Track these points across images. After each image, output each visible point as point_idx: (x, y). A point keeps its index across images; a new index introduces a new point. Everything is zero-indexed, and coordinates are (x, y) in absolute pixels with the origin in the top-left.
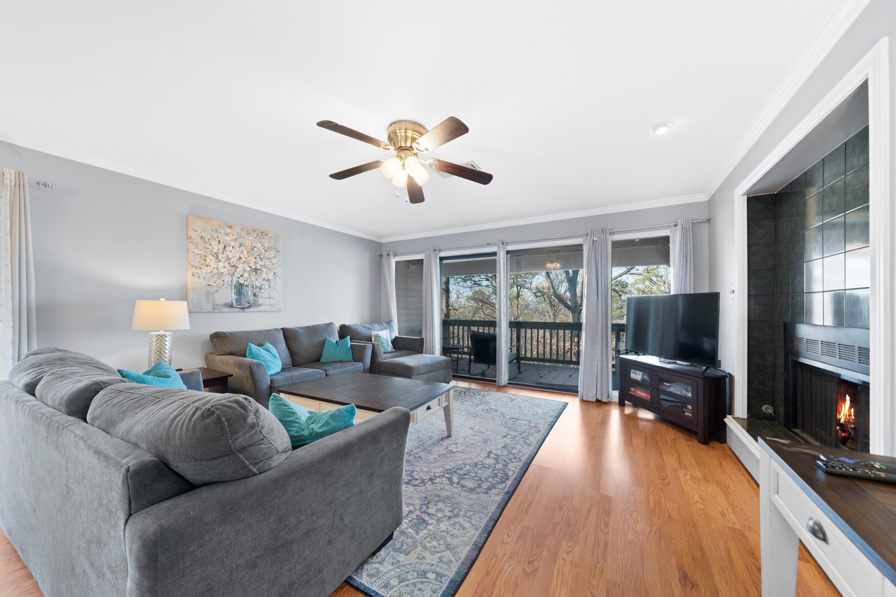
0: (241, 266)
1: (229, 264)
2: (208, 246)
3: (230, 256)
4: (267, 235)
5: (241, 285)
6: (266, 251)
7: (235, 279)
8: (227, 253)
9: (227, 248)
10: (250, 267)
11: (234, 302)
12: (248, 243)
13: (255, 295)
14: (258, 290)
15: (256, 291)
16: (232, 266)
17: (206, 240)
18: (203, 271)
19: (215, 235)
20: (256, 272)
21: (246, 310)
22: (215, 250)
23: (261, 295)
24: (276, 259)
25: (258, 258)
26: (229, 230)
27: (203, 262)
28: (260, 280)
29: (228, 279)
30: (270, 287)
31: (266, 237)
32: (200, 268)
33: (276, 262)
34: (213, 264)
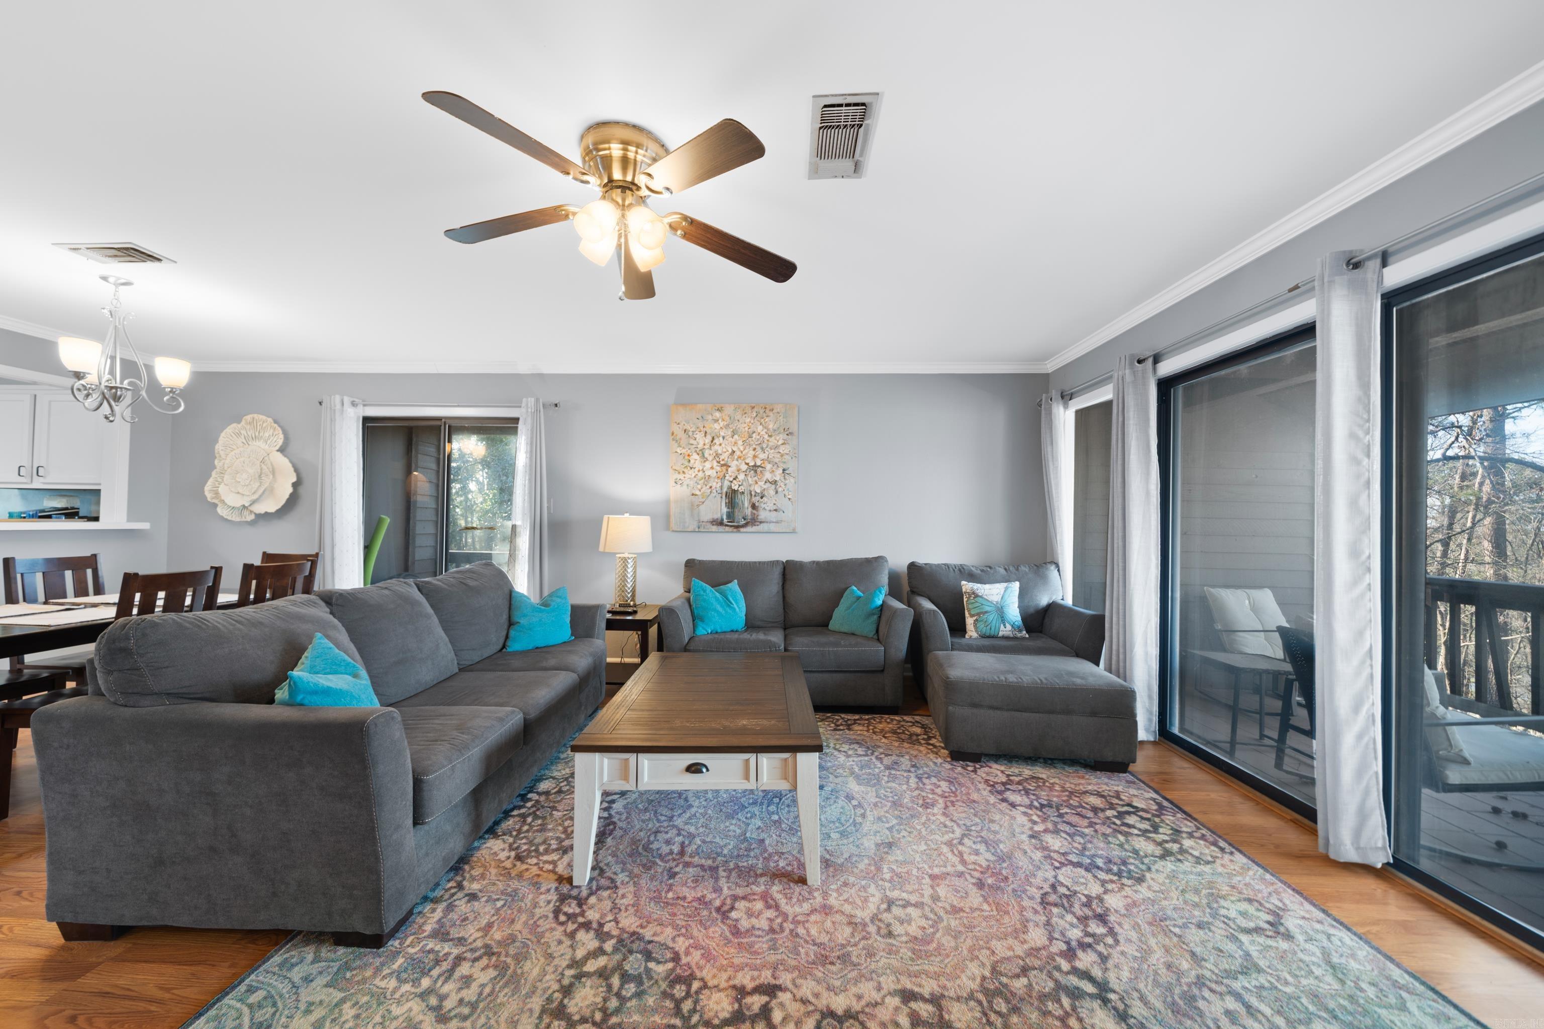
0: (734, 464)
1: (718, 462)
2: (692, 441)
3: (720, 452)
4: (772, 410)
5: (735, 492)
6: (770, 436)
7: (726, 484)
8: (716, 447)
9: (716, 441)
10: (747, 464)
11: (725, 517)
12: (743, 428)
13: (754, 507)
14: (758, 498)
15: (754, 499)
16: (722, 465)
17: (690, 434)
18: (687, 475)
19: (701, 425)
20: (756, 472)
21: (742, 530)
22: (700, 446)
23: (763, 506)
24: (787, 446)
25: (758, 448)
26: (718, 414)
27: (687, 464)
28: (761, 483)
29: (716, 484)
30: (777, 492)
31: (771, 414)
32: (684, 472)
33: (787, 451)
34: (698, 465)
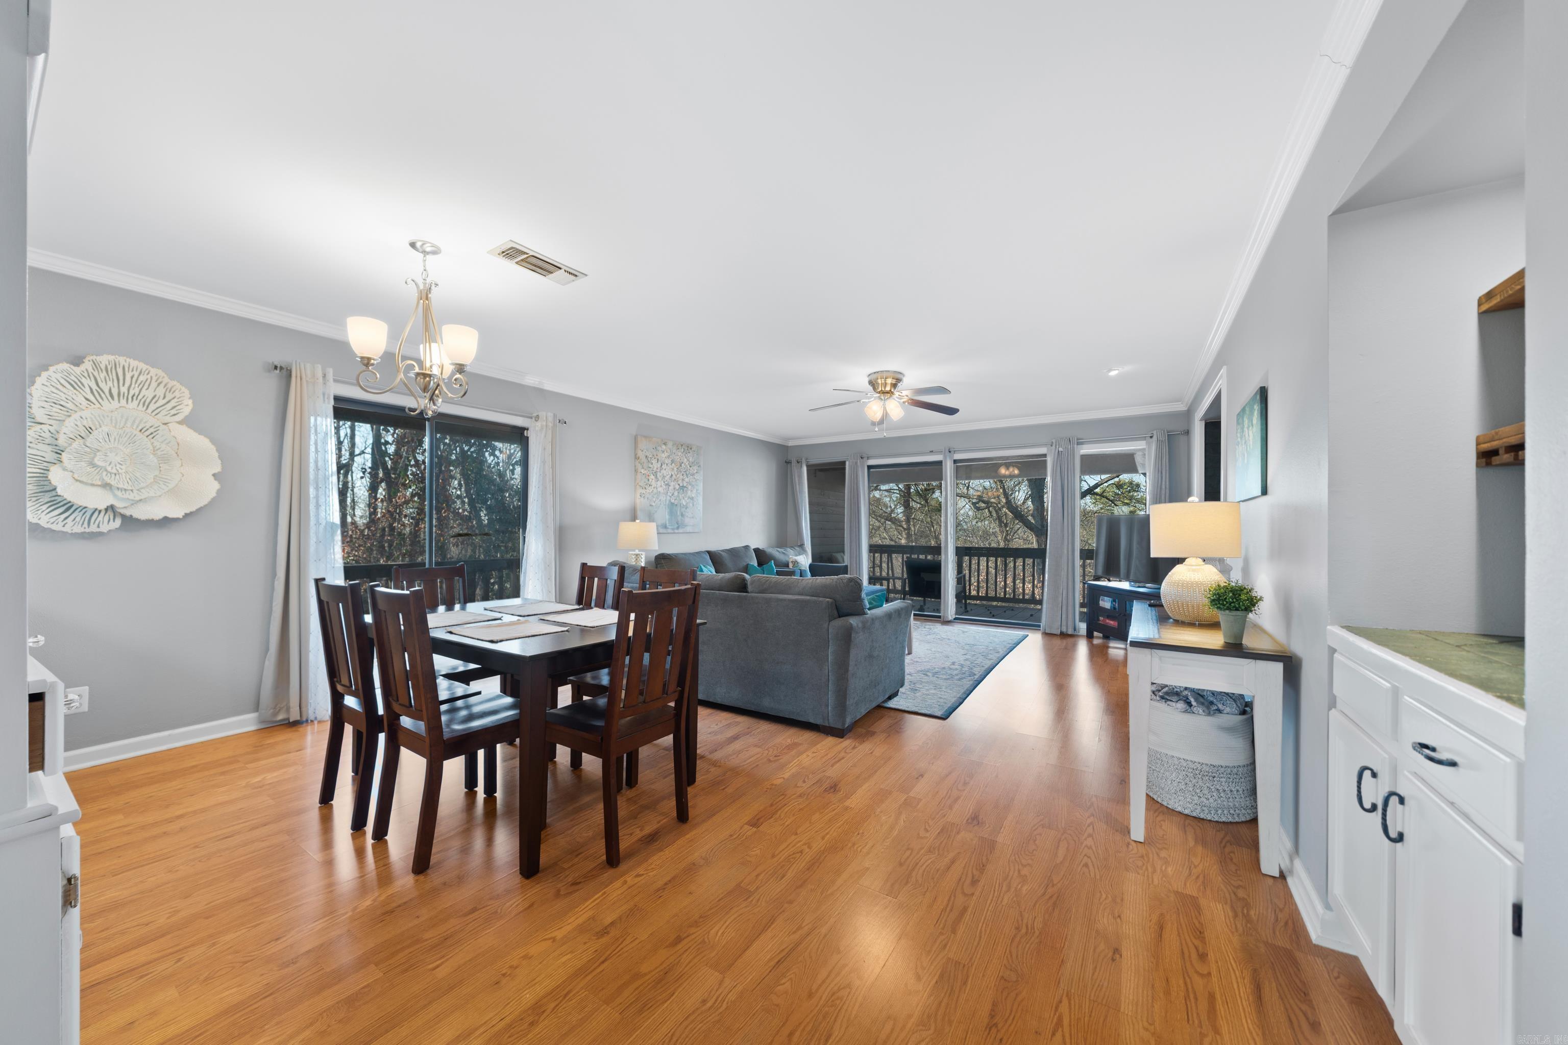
1: (664, 482)
2: (650, 466)
3: (665, 475)
4: (691, 449)
5: (672, 504)
6: (690, 467)
8: (663, 471)
10: (679, 485)
11: (667, 522)
12: (677, 459)
13: (682, 515)
14: (684, 509)
17: (649, 459)
18: (648, 491)
19: (655, 453)
20: (683, 491)
21: (677, 530)
22: (655, 469)
23: (687, 514)
24: (698, 474)
25: (685, 475)
26: (664, 447)
27: (647, 482)
28: (686, 499)
29: (663, 498)
30: (693, 505)
31: (690, 451)
33: (698, 478)
34: (653, 483)
